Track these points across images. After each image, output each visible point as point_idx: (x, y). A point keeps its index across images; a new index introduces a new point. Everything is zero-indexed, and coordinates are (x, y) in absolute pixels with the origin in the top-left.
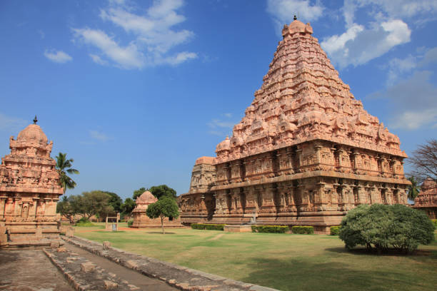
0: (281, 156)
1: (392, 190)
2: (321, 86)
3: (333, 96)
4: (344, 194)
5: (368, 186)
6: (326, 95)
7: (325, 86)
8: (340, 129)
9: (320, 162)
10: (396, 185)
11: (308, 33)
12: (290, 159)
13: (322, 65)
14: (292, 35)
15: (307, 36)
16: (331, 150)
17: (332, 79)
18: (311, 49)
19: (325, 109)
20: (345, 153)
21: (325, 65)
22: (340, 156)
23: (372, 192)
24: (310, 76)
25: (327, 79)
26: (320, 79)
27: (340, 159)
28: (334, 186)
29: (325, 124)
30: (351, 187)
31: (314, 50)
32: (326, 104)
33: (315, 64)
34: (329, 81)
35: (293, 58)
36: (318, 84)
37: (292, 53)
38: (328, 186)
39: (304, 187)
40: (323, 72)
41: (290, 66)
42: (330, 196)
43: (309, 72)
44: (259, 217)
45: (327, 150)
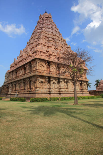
0: (26, 67)
1: (79, 83)
2: (49, 38)
3: (55, 42)
4: (51, 84)
5: (65, 81)
6: (51, 41)
7: (52, 38)
8: (52, 55)
9: (38, 69)
10: (81, 81)
11: (49, 17)
12: (29, 68)
13: (53, 30)
14: (42, 18)
15: (49, 19)
16: (45, 64)
17: (56, 36)
18: (49, 23)
19: (48, 47)
20: (54, 66)
21: (54, 30)
22: (51, 67)
23: (68, 84)
24: (45, 34)
25: (54, 36)
26: (50, 35)
27: (51, 68)
28: (45, 80)
29: (42, 52)
30: (56, 81)
31: (50, 24)
32: (48, 45)
33: (49, 29)
34: (55, 36)
35: (41, 27)
36: (49, 37)
37: (41, 25)
38: (41, 80)
39: (32, 80)
40: (52, 33)
41: (39, 30)
42: (43, 84)
43: (45, 32)
44: (19, 94)
45: (43, 63)
